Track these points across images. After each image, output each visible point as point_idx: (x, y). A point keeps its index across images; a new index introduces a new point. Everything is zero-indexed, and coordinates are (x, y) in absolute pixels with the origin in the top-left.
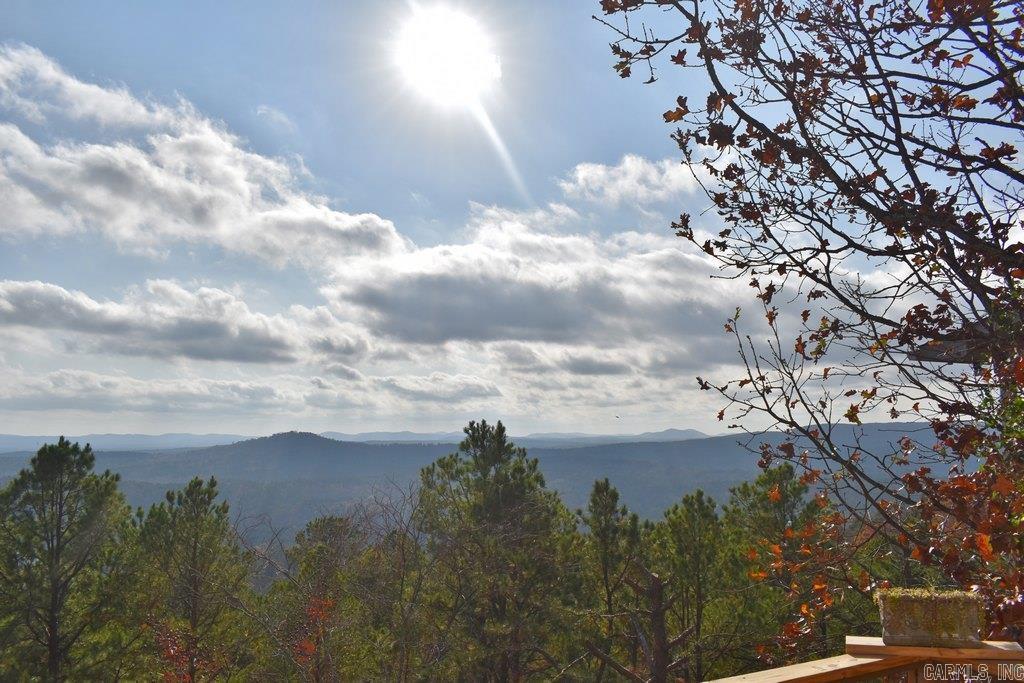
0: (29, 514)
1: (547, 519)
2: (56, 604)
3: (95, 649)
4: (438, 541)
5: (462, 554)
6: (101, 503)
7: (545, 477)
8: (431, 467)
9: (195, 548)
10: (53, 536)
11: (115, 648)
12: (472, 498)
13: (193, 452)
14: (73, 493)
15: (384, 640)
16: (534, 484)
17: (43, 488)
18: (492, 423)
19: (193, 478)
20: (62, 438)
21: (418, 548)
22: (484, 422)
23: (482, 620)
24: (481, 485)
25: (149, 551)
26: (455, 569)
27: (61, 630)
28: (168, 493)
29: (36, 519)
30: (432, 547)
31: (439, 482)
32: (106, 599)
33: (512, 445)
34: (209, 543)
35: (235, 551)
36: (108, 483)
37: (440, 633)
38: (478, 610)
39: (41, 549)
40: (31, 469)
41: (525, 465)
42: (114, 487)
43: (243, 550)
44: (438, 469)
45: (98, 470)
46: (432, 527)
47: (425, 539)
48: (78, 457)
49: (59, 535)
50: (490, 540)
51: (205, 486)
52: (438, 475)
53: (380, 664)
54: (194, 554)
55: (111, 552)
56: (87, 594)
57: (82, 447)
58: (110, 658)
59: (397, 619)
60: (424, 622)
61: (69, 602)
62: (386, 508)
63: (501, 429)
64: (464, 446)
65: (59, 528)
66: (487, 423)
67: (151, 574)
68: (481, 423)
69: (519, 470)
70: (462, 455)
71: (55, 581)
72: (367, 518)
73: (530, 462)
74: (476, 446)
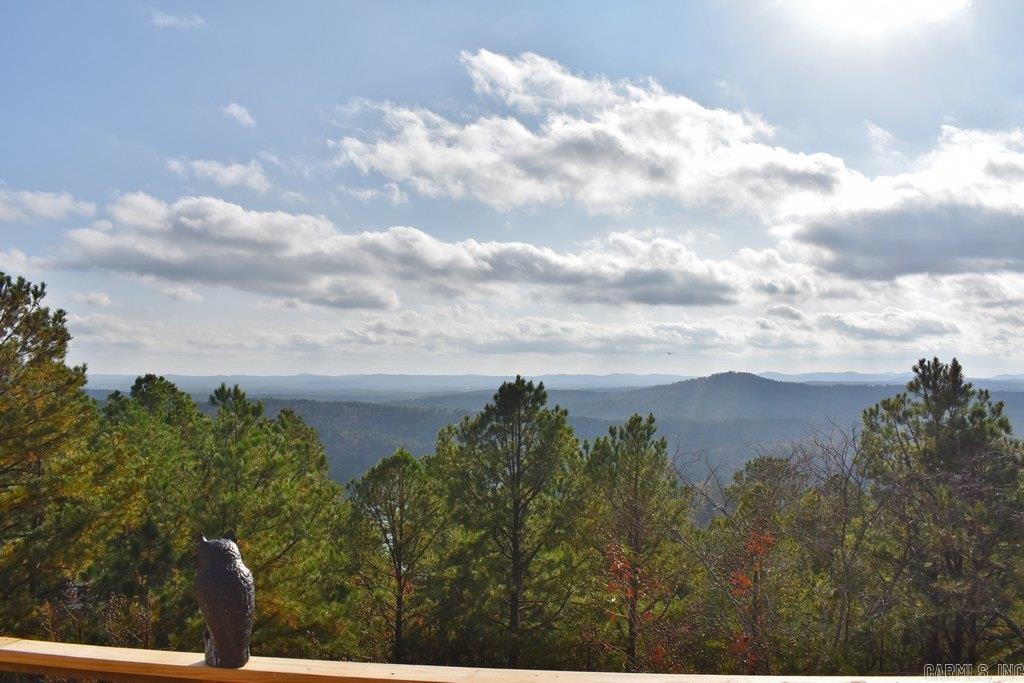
0: (493, 444)
1: (1014, 472)
2: (518, 524)
3: (550, 566)
4: (883, 488)
5: (911, 504)
6: (552, 435)
7: (1012, 423)
8: (874, 408)
9: (636, 479)
10: (514, 463)
11: (567, 566)
12: (922, 444)
13: (635, 391)
14: (530, 425)
15: (823, 585)
16: (997, 430)
17: (505, 421)
18: (946, 361)
19: (633, 415)
20: (518, 377)
21: (861, 493)
22: (936, 360)
23: (933, 576)
24: (933, 429)
25: (595, 481)
26: (903, 518)
27: (521, 546)
28: (610, 428)
29: (500, 448)
30: (875, 493)
31: (883, 425)
32: (558, 522)
33: (970, 385)
34: (650, 475)
35: (673, 485)
36: (558, 418)
37: (885, 586)
38: (928, 564)
39: (504, 474)
40: (494, 404)
41: (987, 409)
42: (564, 421)
43: (680, 484)
44: (882, 411)
45: (549, 405)
46: (876, 472)
47: (869, 485)
48: (532, 394)
49: (519, 463)
50: (943, 491)
51: (644, 423)
52: (883, 417)
53: (820, 609)
54: (636, 486)
55: (561, 480)
56: (543, 517)
57: (536, 385)
58: (563, 575)
59: (838, 565)
60: (869, 570)
61: (529, 522)
62: (827, 451)
63: (956, 367)
64: (913, 387)
65: (518, 456)
66: (940, 361)
67: (597, 503)
68: (932, 361)
69: (979, 413)
70: (911, 396)
71: (516, 503)
72: (807, 459)
73: (993, 405)
74: (927, 386)
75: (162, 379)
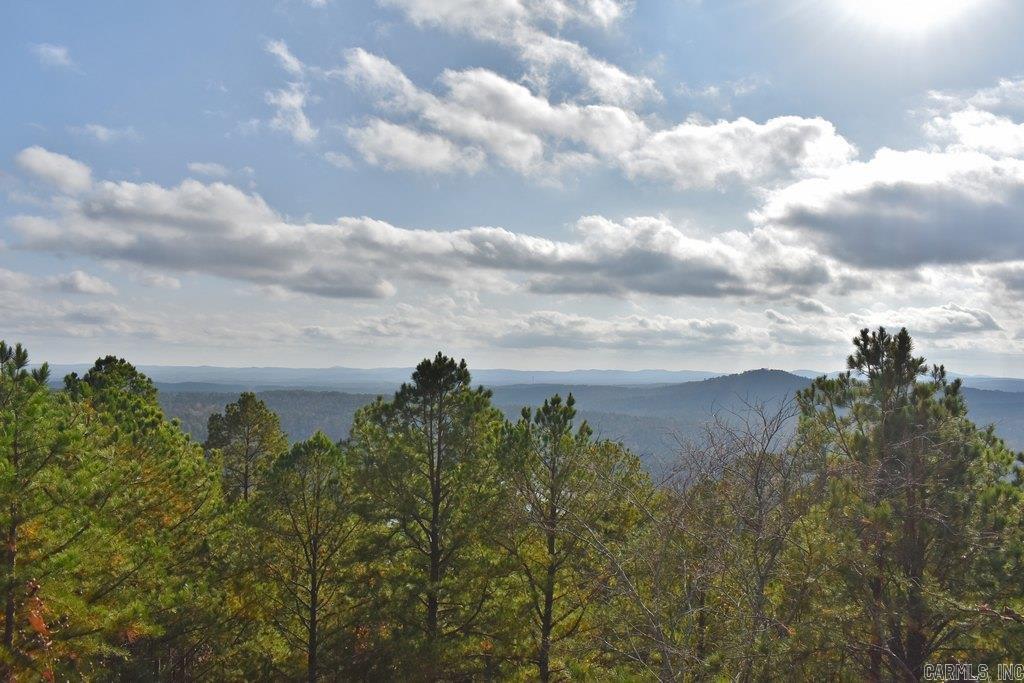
13: (666, 387)
18: (893, 332)
22: (882, 330)
28: (524, 410)
36: (480, 399)
40: (412, 382)
42: (486, 403)
44: (818, 392)
48: (453, 373)
51: (564, 403)
52: (819, 399)
57: (458, 362)
63: (905, 339)
64: (853, 363)
66: (887, 331)
68: (877, 331)
73: (948, 384)
74: (871, 362)
75: (123, 361)
